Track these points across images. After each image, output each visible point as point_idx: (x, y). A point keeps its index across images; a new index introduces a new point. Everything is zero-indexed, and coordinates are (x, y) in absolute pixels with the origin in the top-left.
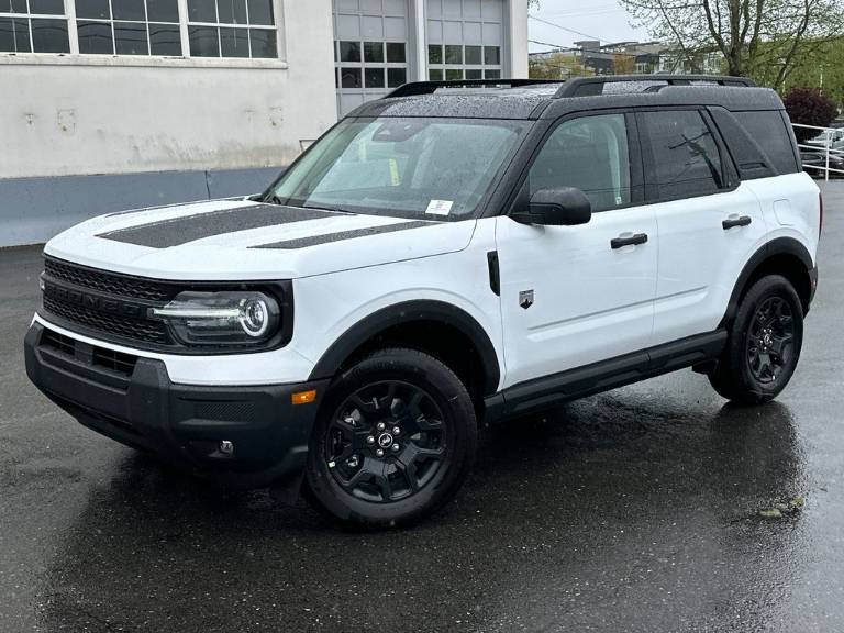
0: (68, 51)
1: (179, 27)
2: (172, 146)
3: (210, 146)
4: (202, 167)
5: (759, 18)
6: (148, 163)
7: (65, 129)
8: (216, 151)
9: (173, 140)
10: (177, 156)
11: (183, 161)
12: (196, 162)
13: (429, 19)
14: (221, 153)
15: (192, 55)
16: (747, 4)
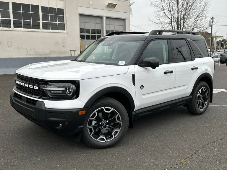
0: (11, 27)
1: (40, 22)
2: (37, 51)
3: (48, 51)
4: (45, 57)
5: (183, 27)
6: (31, 55)
7: (9, 46)
10: (38, 53)
11: (40, 55)
12: (44, 55)
13: (106, 24)
14: (50, 53)
15: (43, 29)
16: (180, 23)
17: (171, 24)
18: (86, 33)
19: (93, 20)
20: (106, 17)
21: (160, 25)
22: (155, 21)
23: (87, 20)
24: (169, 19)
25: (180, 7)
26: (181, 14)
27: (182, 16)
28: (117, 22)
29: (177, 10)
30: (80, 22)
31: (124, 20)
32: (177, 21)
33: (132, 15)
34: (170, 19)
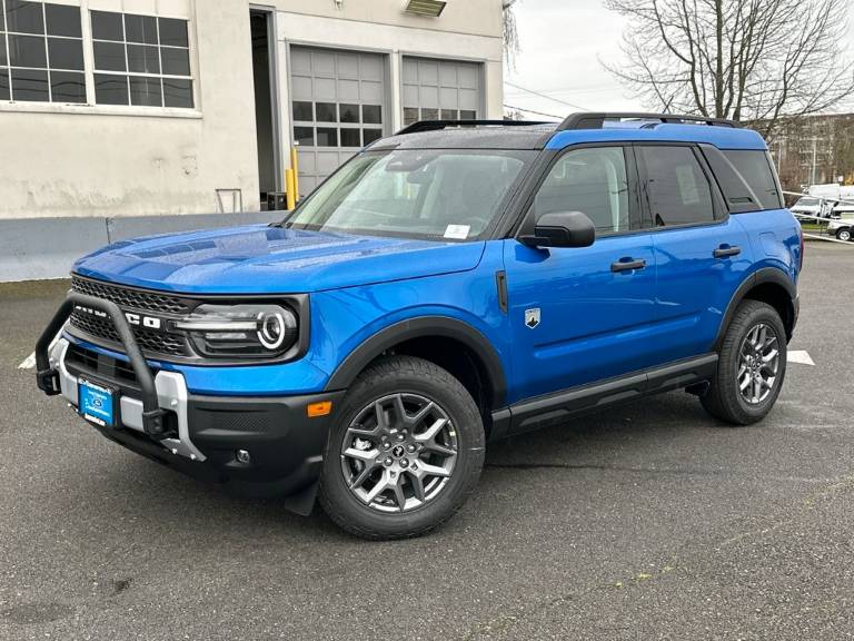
1: (83, 75)
2: (71, 192)
3: (114, 192)
4: (104, 214)
5: (742, 92)
6: (44, 208)
8: (121, 198)
9: (72, 186)
10: (76, 202)
11: (83, 208)
12: (99, 208)
13: (404, 85)
14: (126, 201)
15: (97, 102)
16: (731, 78)
17: (690, 83)
18: (318, 120)
19: (347, 68)
20: (404, 56)
21: (646, 87)
22: (627, 72)
23: (324, 66)
24: (682, 62)
25: (729, 14)
26: (733, 42)
27: (737, 47)
28: (448, 75)
29: (715, 23)
30: (293, 76)
31: (479, 65)
32: (715, 71)
33: (517, 46)
34: (688, 62)
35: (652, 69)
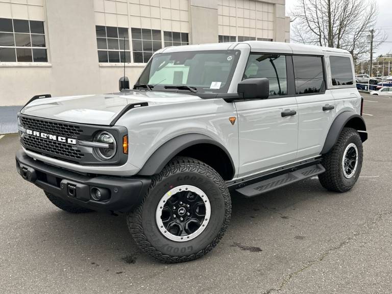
17: (319, 43)
24: (316, 35)
34: (319, 35)
35: (303, 37)
